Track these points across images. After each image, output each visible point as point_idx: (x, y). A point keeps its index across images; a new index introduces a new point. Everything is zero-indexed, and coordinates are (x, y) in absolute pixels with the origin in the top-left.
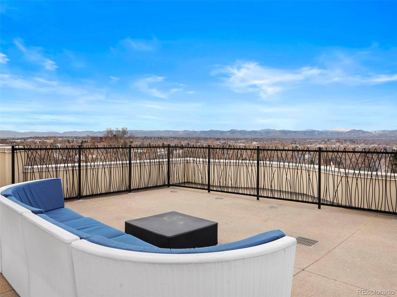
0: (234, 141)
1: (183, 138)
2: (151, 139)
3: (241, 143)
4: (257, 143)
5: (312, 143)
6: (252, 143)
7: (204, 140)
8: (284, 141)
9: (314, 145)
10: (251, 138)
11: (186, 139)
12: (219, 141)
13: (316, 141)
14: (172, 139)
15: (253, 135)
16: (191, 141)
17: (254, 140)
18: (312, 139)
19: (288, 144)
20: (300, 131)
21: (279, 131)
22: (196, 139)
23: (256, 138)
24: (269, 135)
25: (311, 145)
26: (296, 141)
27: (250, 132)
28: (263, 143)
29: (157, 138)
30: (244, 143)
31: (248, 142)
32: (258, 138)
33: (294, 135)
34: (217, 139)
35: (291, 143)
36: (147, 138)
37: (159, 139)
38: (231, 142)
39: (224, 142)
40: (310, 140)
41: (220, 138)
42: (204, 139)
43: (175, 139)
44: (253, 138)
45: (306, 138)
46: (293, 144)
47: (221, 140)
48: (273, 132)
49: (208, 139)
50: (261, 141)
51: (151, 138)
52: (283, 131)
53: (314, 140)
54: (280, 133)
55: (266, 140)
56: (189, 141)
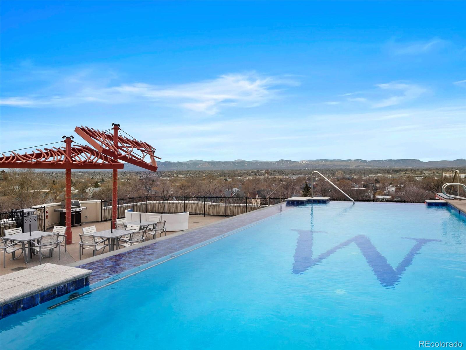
0: (157, 175)
1: (95, 173)
2: (52, 175)
3: (165, 176)
4: (184, 176)
5: (242, 175)
6: (177, 176)
7: (122, 175)
8: (213, 173)
9: (243, 177)
10: (177, 171)
11: (98, 174)
12: (140, 175)
13: (246, 172)
14: (81, 174)
15: (179, 167)
16: (104, 175)
17: (180, 173)
18: (241, 170)
19: (217, 176)
20: (230, 162)
21: (208, 162)
22: (111, 173)
23: (182, 171)
24: (197, 167)
25: (241, 176)
26: (225, 173)
27: (175, 164)
28: (190, 176)
29: (61, 173)
30: (168, 177)
31: (173, 175)
32: (184, 171)
33: (223, 166)
34: (137, 173)
35: (220, 175)
36: (47, 174)
37: (63, 174)
38: (153, 175)
39: (146, 176)
40: (240, 172)
41: (141, 172)
42: (121, 172)
43: (85, 174)
44: (179, 170)
45: (236, 169)
46: (222, 176)
47: (142, 174)
48: (200, 164)
49: (126, 174)
50: (188, 174)
51: (52, 173)
52: (211, 162)
53: (244, 172)
54: (208, 164)
55: (193, 173)
56: (103, 175)
